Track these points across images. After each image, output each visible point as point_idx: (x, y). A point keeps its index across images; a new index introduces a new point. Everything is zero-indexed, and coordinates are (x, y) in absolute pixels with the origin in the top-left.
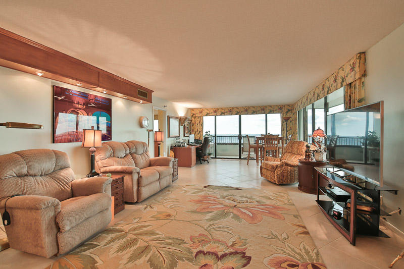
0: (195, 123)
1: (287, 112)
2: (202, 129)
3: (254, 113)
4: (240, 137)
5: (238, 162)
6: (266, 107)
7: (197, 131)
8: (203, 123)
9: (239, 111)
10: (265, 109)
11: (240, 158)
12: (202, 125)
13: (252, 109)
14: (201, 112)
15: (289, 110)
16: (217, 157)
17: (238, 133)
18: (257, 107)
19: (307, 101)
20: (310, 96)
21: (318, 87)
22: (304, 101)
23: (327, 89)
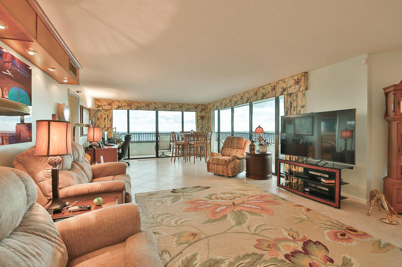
0: (102, 117)
1: (201, 111)
2: (112, 124)
3: (172, 110)
4: (157, 134)
5: (154, 161)
6: (183, 104)
7: (105, 127)
8: (112, 118)
9: (157, 106)
10: (182, 107)
11: (157, 156)
12: (111, 120)
13: (170, 105)
14: (110, 104)
15: (203, 110)
16: (130, 157)
17: (154, 131)
18: (175, 103)
19: (231, 103)
20: (235, 99)
21: (248, 92)
22: (225, 102)
23: (261, 95)
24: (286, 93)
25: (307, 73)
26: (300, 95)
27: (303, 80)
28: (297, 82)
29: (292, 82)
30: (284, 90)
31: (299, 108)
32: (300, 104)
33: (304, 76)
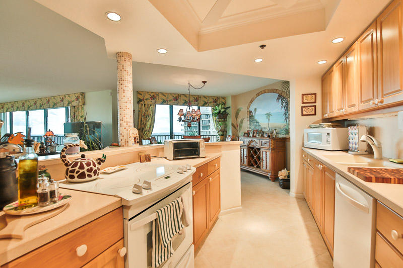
19: (27, 106)
20: (28, 103)
21: (41, 99)
22: (17, 105)
23: (53, 104)
24: (70, 105)
25: (84, 93)
26: (80, 108)
27: (81, 98)
28: (77, 99)
29: (74, 98)
30: (69, 103)
31: (80, 118)
32: (80, 115)
33: (82, 95)
